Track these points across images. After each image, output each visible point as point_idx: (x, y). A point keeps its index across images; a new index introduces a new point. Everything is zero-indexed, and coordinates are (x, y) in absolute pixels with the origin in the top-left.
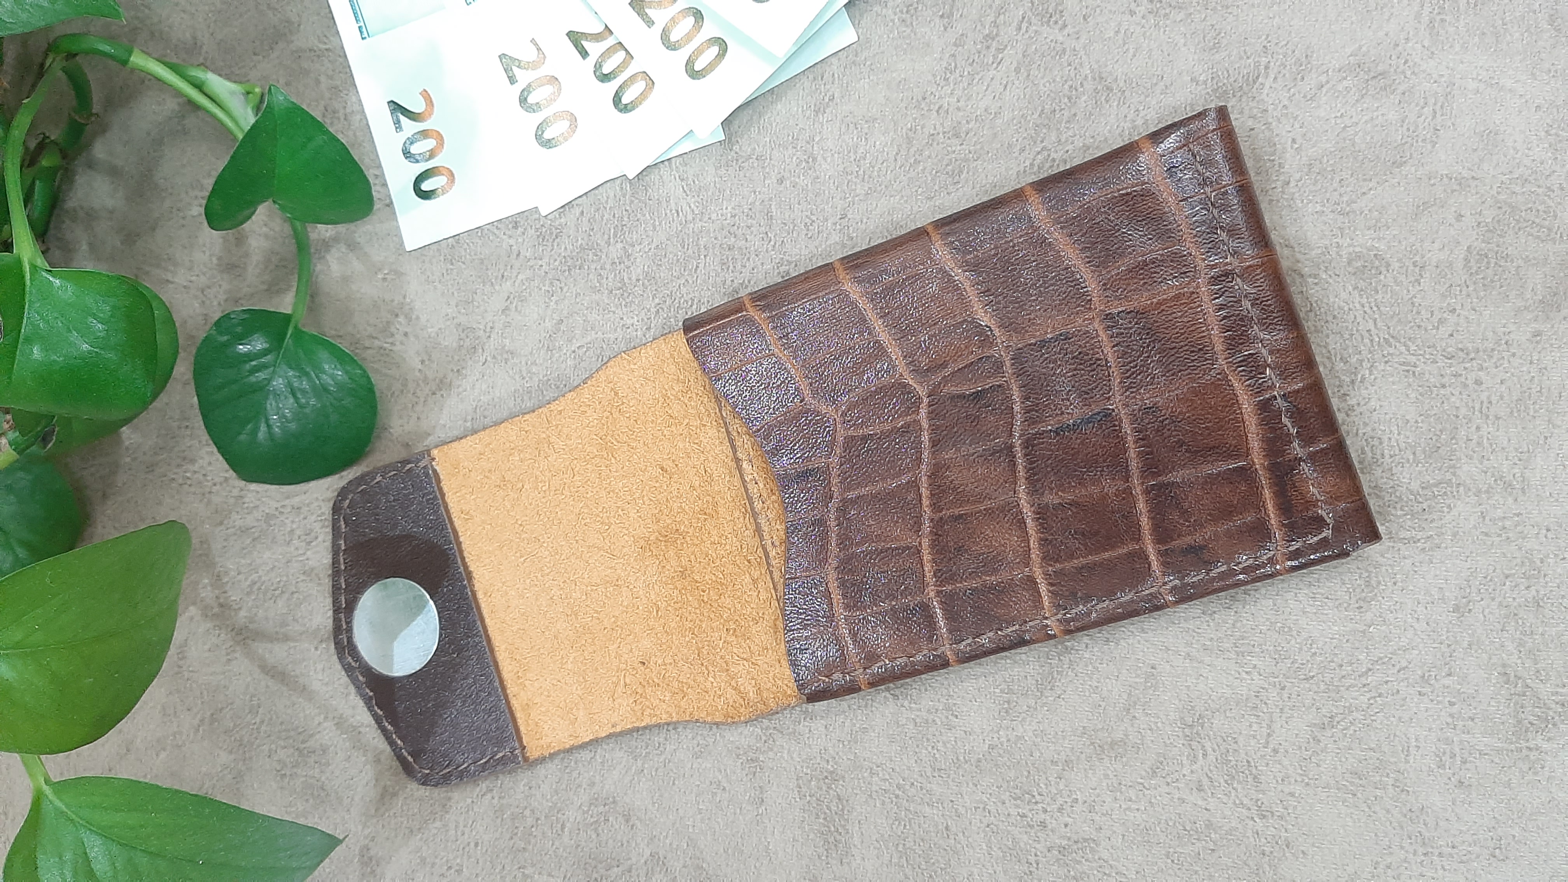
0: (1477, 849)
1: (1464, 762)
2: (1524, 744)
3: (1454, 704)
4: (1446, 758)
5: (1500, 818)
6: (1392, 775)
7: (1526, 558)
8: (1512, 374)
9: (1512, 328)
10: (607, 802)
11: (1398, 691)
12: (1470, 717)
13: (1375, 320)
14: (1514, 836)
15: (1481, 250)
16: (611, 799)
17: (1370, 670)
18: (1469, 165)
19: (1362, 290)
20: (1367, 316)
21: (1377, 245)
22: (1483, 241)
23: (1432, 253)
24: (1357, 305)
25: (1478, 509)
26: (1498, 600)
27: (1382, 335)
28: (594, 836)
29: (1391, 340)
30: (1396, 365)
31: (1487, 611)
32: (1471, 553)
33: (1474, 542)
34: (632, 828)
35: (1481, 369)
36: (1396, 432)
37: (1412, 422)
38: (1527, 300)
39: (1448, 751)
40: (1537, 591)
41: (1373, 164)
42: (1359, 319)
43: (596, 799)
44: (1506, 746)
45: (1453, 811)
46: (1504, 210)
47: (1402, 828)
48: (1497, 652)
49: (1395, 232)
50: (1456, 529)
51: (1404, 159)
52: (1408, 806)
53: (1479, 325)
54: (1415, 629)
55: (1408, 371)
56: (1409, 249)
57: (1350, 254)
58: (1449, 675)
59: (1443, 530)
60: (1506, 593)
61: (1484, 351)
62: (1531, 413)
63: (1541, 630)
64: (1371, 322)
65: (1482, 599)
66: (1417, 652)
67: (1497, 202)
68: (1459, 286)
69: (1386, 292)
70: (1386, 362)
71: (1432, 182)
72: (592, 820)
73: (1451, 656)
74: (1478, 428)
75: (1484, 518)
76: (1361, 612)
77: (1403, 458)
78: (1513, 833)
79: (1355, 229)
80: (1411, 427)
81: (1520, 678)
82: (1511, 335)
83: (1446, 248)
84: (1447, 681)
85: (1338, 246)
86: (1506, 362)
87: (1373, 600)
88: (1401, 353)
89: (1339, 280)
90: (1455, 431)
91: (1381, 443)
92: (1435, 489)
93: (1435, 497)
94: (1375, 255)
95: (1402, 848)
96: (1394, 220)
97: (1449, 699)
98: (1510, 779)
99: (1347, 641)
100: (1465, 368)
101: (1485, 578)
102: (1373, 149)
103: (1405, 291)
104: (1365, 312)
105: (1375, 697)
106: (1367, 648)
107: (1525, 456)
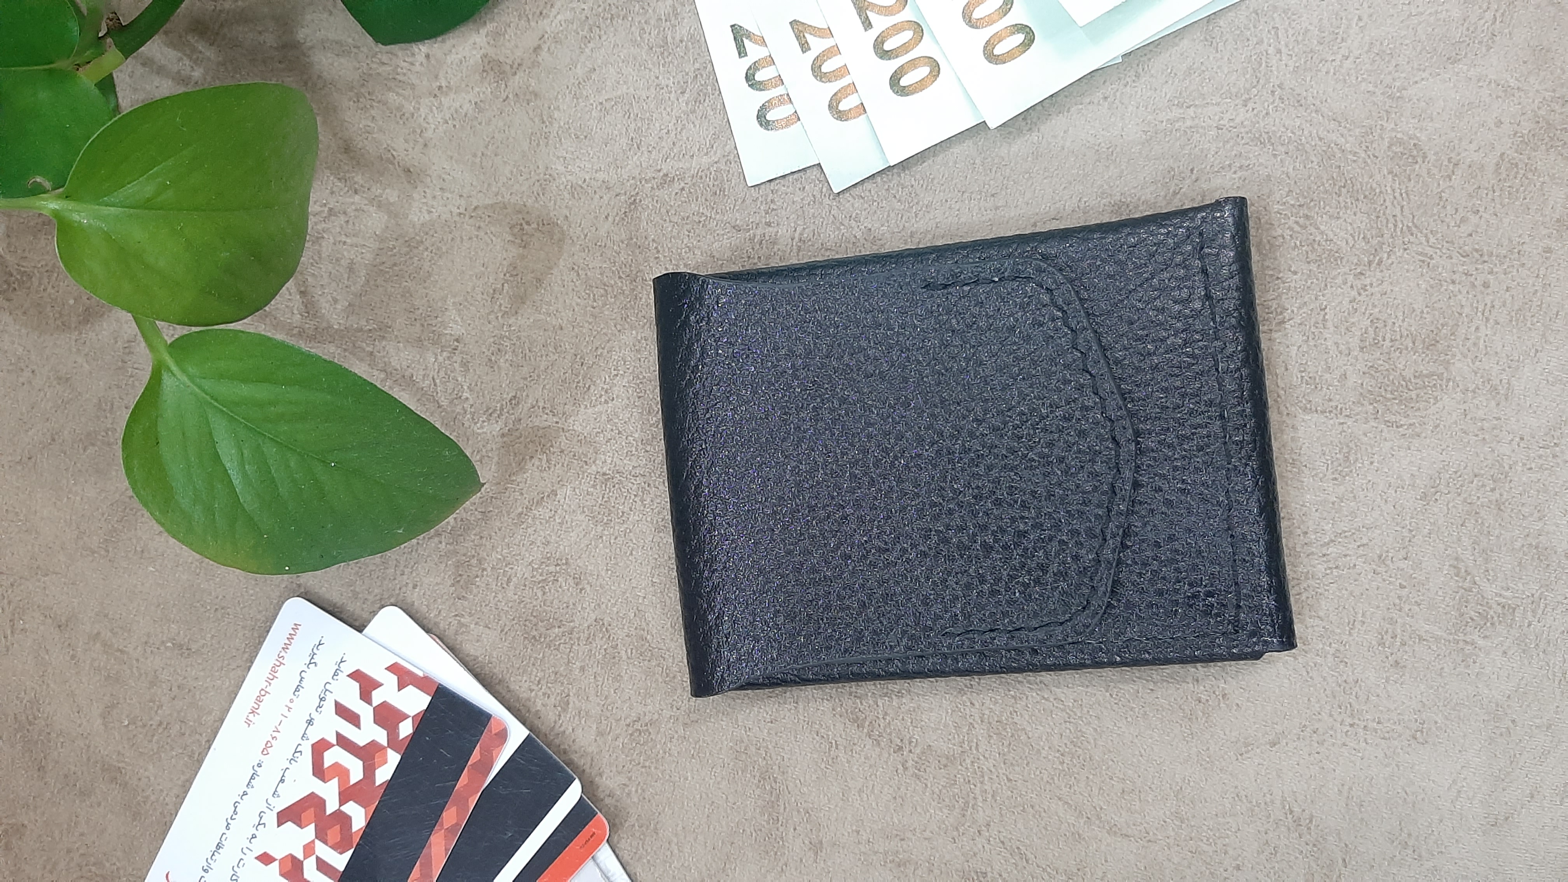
0: (1399, 728)
1: (1403, 644)
2: (1461, 636)
3: (1405, 587)
4: (1388, 638)
5: (1427, 703)
6: (1333, 645)
7: (1498, 461)
8: (1518, 284)
9: (1527, 239)
10: (559, 562)
11: (1355, 565)
12: (1416, 602)
13: (1402, 207)
14: (1436, 722)
15: (1514, 159)
16: (564, 561)
17: (1333, 541)
18: (1518, 75)
19: (1396, 175)
20: (1395, 202)
21: (1418, 135)
22: (1516, 152)
23: (1467, 153)
24: (1389, 188)
25: (1461, 407)
26: (1464, 495)
27: (1405, 223)
28: (540, 594)
29: (1414, 229)
30: (1413, 254)
31: (1451, 505)
32: (1448, 446)
33: (1451, 437)
34: (581, 592)
35: (1490, 273)
36: (1401, 318)
37: (1418, 312)
38: (1546, 216)
39: (1390, 630)
40: (1501, 495)
41: (1429, 55)
42: (1388, 203)
43: (548, 559)
44: (1445, 635)
45: (1385, 688)
46: (1540, 125)
47: (1334, 697)
48: (1452, 545)
49: (1437, 125)
50: (1438, 422)
51: (1459, 57)
52: (1345, 677)
53: (1497, 229)
54: (1382, 510)
55: (1423, 261)
56: (1447, 144)
57: (1391, 138)
58: (1406, 559)
59: (1426, 420)
60: (1472, 490)
61: (1497, 256)
62: (1529, 325)
63: (1497, 532)
64: (1399, 208)
65: (1449, 492)
66: (1379, 532)
67: (1536, 116)
68: (1487, 189)
69: (1418, 182)
70: (1405, 249)
71: (1480, 84)
72: (541, 578)
73: (1410, 541)
74: (1477, 328)
75: (1466, 415)
76: (1334, 484)
77: (1402, 344)
78: (1437, 719)
79: (1402, 115)
80: (1416, 315)
81: (1469, 574)
82: (1525, 246)
83: (1481, 151)
84: (1403, 564)
85: (1382, 128)
86: (1515, 270)
87: (1347, 475)
88: (1421, 243)
89: (1377, 161)
90: (1455, 327)
91: (1385, 326)
92: (1426, 379)
93: (1425, 387)
94: (1415, 145)
95: (1331, 715)
96: (1439, 113)
97: (1400, 581)
98: (1442, 668)
99: (1317, 511)
100: (1477, 269)
101: (1456, 472)
102: (1432, 42)
103: (1436, 185)
104: (1395, 198)
105: (1330, 568)
106: (1333, 519)
107: (1515, 364)
